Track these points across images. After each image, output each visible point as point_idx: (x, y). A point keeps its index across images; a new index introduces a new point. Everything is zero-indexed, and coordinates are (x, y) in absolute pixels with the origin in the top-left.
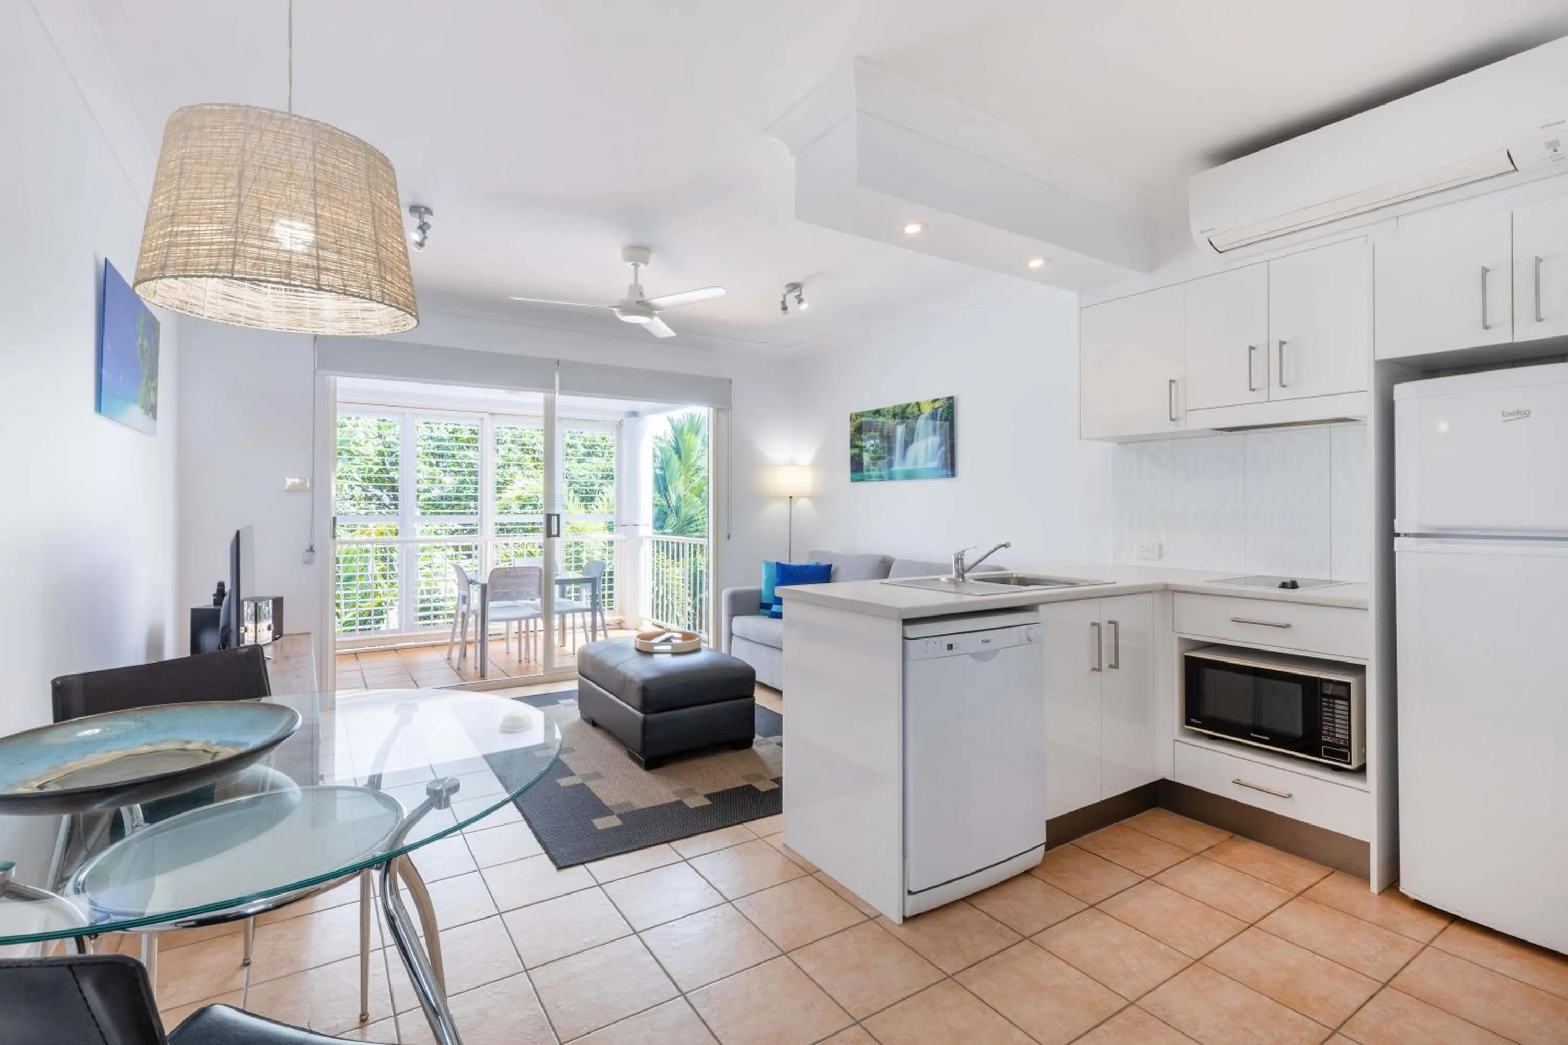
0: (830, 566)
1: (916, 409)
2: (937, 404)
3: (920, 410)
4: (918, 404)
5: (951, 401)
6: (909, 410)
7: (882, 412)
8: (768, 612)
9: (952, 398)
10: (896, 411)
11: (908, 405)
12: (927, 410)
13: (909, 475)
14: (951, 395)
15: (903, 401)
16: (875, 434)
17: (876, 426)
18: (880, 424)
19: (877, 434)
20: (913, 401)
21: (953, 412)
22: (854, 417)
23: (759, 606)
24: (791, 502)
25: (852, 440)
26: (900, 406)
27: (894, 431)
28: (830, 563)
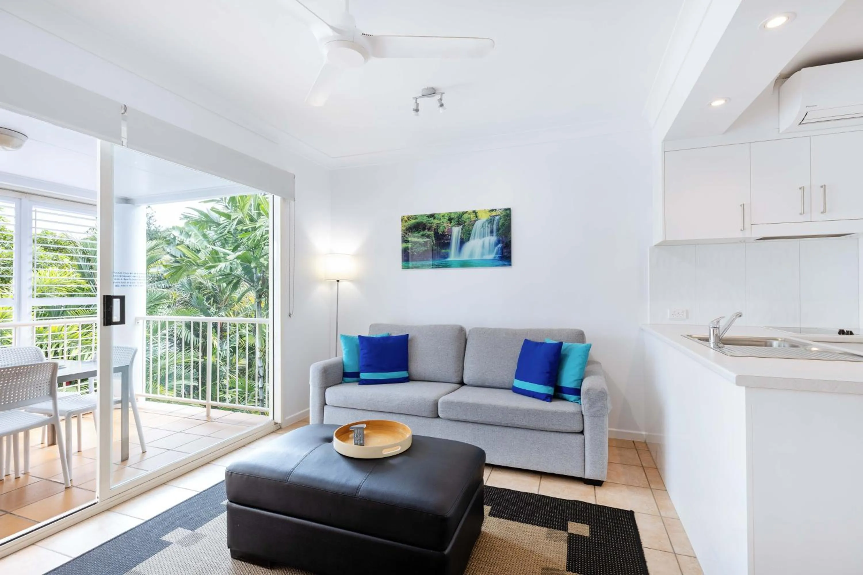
0: (407, 335)
1: (473, 216)
2: (494, 213)
3: (476, 217)
4: (474, 212)
5: (508, 212)
6: (466, 216)
7: (436, 216)
8: (355, 379)
9: (509, 209)
10: (452, 217)
11: (464, 213)
12: (484, 217)
13: (464, 264)
14: (509, 207)
15: (460, 209)
16: (429, 233)
17: (431, 227)
18: (434, 226)
19: (432, 233)
20: (470, 209)
21: (510, 220)
22: (406, 219)
23: (342, 374)
24: (338, 284)
25: (403, 237)
26: (456, 213)
27: (450, 231)
28: (407, 333)
